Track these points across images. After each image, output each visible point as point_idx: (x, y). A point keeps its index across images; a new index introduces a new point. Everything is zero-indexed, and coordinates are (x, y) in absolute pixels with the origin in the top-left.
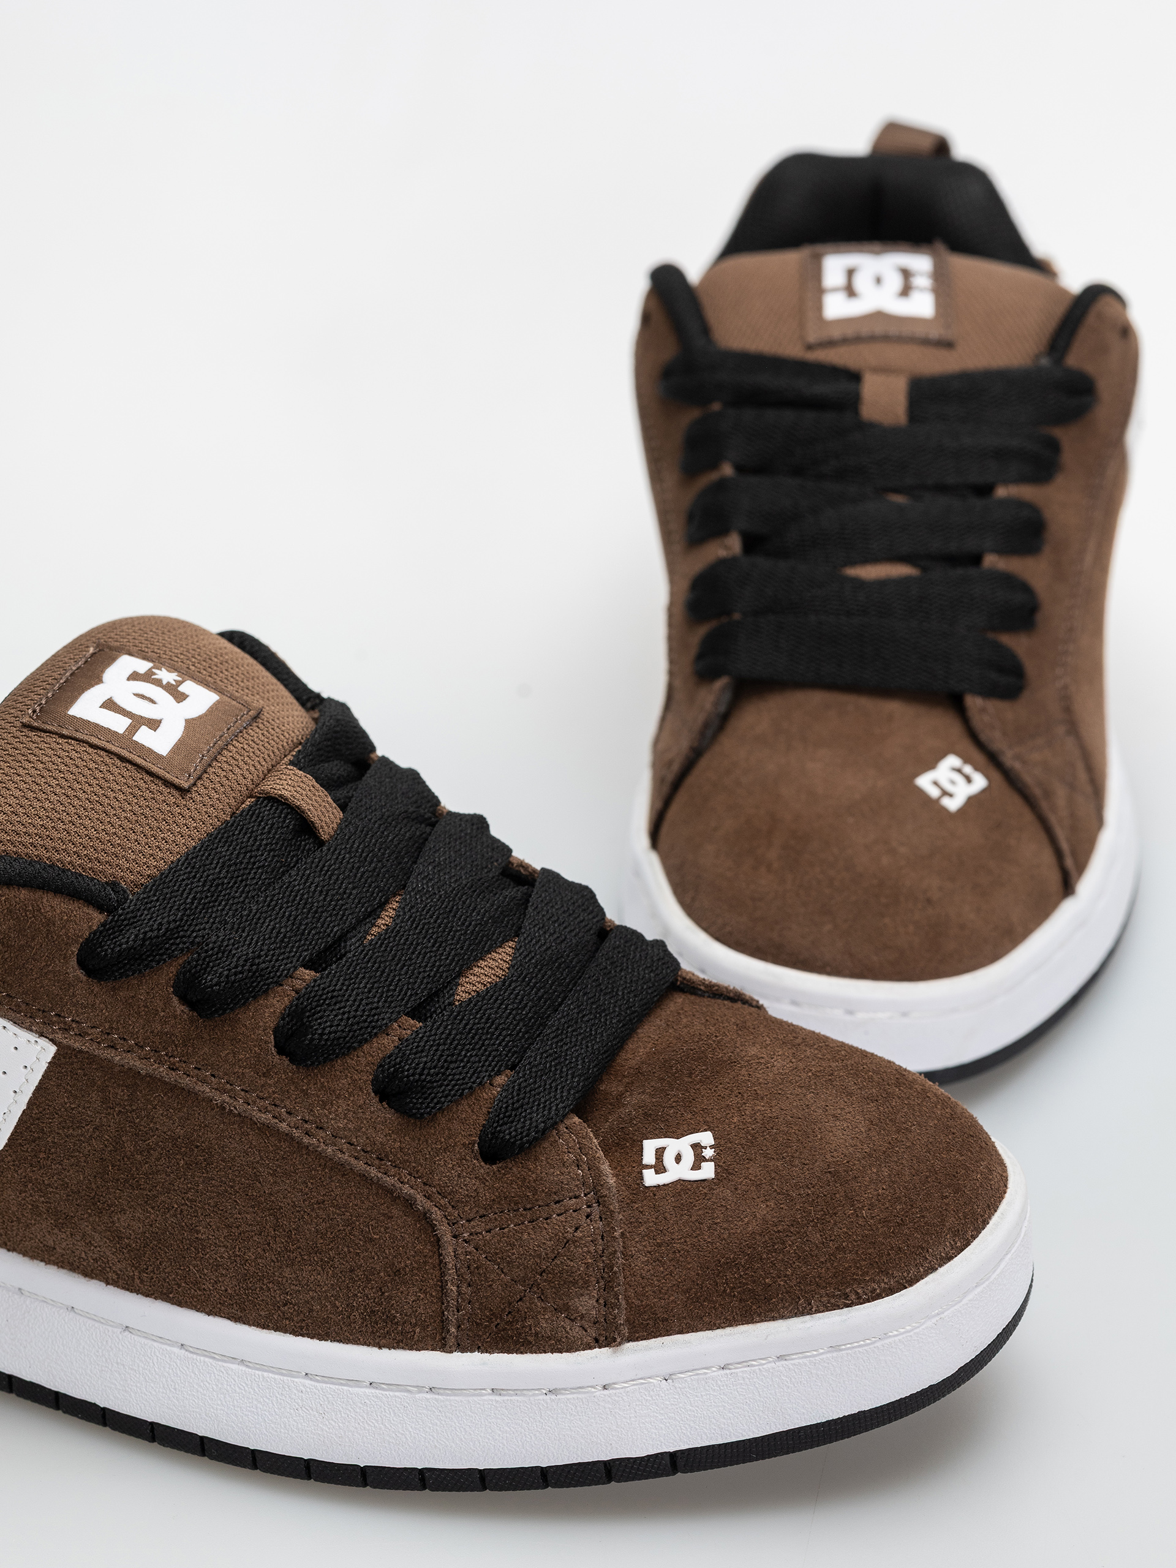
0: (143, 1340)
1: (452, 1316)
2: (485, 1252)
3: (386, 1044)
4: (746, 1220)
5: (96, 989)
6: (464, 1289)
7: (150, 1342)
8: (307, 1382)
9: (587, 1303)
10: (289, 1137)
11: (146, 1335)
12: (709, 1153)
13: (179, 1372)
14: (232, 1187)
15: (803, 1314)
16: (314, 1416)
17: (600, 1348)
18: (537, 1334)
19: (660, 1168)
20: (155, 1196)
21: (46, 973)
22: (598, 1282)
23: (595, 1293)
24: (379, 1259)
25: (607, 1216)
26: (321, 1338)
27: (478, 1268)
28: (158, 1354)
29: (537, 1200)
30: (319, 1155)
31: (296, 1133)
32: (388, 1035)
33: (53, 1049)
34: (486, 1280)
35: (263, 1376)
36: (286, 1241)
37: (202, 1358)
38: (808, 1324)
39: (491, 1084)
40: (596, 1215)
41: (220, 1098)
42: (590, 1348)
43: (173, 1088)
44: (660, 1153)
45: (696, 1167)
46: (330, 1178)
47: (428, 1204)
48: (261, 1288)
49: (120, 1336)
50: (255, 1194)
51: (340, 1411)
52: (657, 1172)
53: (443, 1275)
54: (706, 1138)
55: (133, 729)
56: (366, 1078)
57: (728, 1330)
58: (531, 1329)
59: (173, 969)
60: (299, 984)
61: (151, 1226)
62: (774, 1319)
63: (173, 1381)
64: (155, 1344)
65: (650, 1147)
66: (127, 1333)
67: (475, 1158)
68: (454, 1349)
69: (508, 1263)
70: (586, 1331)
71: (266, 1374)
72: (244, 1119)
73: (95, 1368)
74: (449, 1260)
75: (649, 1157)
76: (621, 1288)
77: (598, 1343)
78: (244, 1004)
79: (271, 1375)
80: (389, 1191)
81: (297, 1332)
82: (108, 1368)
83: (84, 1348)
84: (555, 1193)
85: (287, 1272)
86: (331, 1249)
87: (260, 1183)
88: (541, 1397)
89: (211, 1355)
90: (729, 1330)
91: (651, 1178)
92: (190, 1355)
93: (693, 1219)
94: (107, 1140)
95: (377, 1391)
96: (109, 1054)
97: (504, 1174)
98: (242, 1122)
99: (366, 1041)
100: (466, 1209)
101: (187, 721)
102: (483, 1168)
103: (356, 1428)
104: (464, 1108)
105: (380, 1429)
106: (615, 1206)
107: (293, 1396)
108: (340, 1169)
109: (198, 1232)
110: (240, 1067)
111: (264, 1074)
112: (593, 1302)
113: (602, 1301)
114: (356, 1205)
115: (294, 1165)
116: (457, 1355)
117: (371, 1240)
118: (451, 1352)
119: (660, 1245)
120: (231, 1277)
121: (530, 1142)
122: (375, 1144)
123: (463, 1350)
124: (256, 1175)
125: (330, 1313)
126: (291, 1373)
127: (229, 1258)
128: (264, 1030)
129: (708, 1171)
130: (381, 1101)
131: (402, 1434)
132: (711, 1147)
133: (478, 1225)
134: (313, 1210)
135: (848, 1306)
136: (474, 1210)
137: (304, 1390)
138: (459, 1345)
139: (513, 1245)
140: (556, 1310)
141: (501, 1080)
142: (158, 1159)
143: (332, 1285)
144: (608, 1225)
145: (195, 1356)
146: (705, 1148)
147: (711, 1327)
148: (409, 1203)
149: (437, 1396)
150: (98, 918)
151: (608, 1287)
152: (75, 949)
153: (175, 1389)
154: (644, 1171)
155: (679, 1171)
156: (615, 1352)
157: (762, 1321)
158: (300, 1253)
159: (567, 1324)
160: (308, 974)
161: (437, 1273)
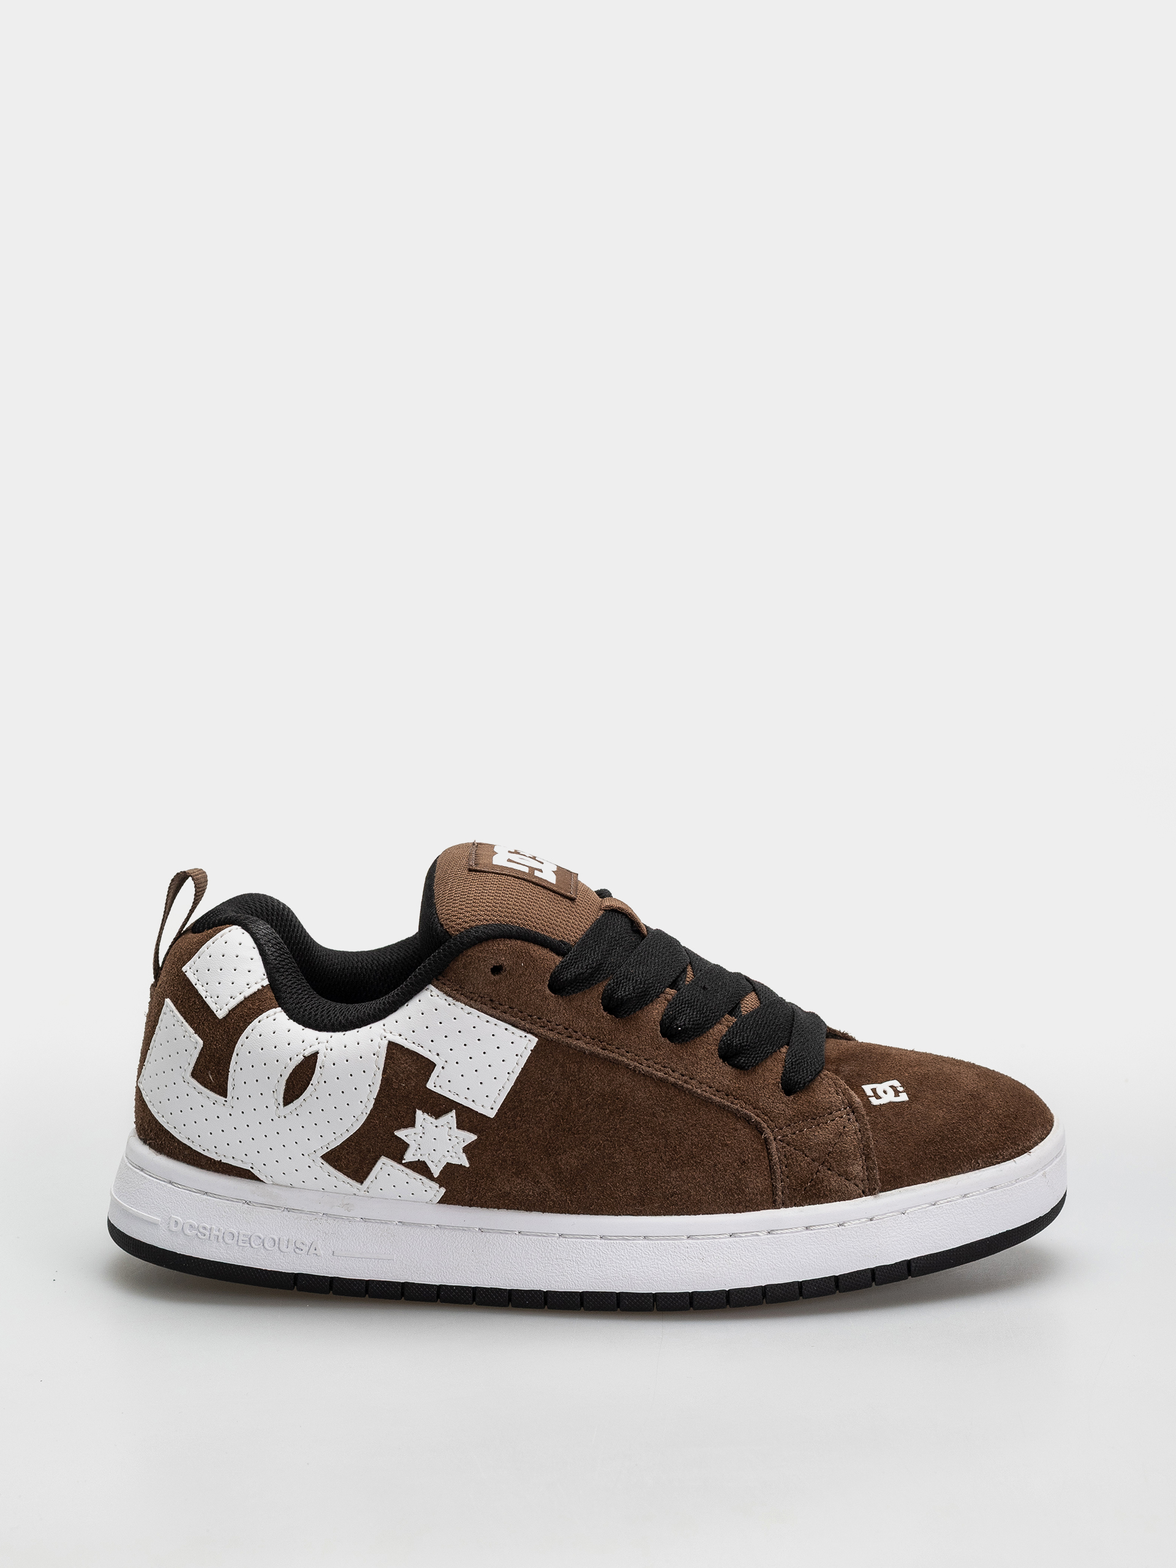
0: (574, 1240)
1: (779, 1185)
2: (793, 1146)
3: (721, 1030)
4: (934, 1119)
5: (560, 1001)
6: (784, 1169)
7: (579, 1240)
8: (690, 1241)
9: (857, 1169)
10: (674, 1085)
11: (574, 1236)
12: (901, 1089)
13: (601, 1254)
14: (638, 1123)
15: (974, 1170)
16: (697, 1261)
17: (866, 1196)
18: (830, 1190)
19: (878, 1097)
20: (588, 1138)
21: (533, 991)
22: (861, 1157)
23: (860, 1162)
24: (731, 1156)
25: (859, 1119)
26: (696, 1213)
27: (791, 1155)
28: (586, 1246)
29: (819, 1113)
30: (691, 1094)
31: (679, 1082)
32: (721, 1024)
33: (535, 1040)
34: (797, 1161)
35: (661, 1243)
36: (672, 1154)
37: (618, 1241)
39: (780, 1052)
40: (853, 1119)
41: (633, 1064)
42: (861, 1197)
43: (606, 1060)
44: (874, 1090)
45: (897, 1096)
46: (699, 1109)
47: (759, 1119)
48: (656, 1188)
49: (558, 1242)
50: (653, 1125)
51: (713, 1255)
52: (878, 1099)
53: (770, 1161)
54: (896, 1083)
55: (531, 871)
56: (714, 1049)
57: (934, 1182)
58: (827, 1188)
59: (601, 989)
60: (669, 997)
61: (583, 1160)
62: (959, 1173)
63: (598, 1260)
64: (583, 1240)
65: (868, 1087)
66: (561, 1238)
67: (781, 1092)
68: (781, 1206)
69: (809, 1149)
70: (858, 1186)
71: (662, 1242)
72: (647, 1076)
73: (540, 1266)
74: (774, 1152)
75: (869, 1092)
76: (875, 1160)
77: (865, 1193)
78: (640, 1009)
79: (666, 1241)
80: (735, 1113)
81: (678, 1214)
82: (550, 1263)
83: (531, 1255)
84: (829, 1108)
85: (674, 1174)
86: (702, 1154)
87: (656, 1118)
88: (836, 1228)
89: (623, 1238)
91: (874, 1102)
92: (609, 1241)
93: (906, 1119)
94: (562, 1101)
95: (737, 1239)
96: (569, 1040)
97: (798, 1100)
98: (646, 1079)
99: (711, 1027)
100: (780, 1121)
102: (785, 1098)
103: (724, 1264)
104: (770, 1064)
105: (740, 1262)
106: (863, 1113)
107: (682, 1252)
108: (707, 1102)
109: (614, 1158)
110: (643, 1045)
111: (657, 1049)
112: (860, 1168)
113: (865, 1167)
114: (715, 1125)
115: (678, 1104)
116: (783, 1210)
117: (726, 1145)
118: (779, 1208)
119: (891, 1134)
120: (635, 1185)
121: (809, 1082)
122: (724, 1086)
123: (786, 1207)
124: (654, 1113)
125: (702, 1196)
126: (679, 1238)
127: (634, 1172)
128: (654, 1023)
129: (903, 1098)
130: (724, 1062)
131: (754, 1263)
132: (901, 1087)
133: (787, 1131)
134: (689, 1130)
135: (999, 1163)
136: (784, 1122)
137: (689, 1246)
138: (783, 1204)
139: (809, 1140)
140: (839, 1175)
141: (784, 1050)
142: (592, 1111)
143: (703, 1177)
144: (862, 1123)
145: (612, 1241)
146: (898, 1087)
147: (925, 1181)
148: (747, 1120)
149: (774, 1236)
150: (558, 959)
151: (868, 1158)
152: (548, 976)
153: (600, 1265)
154: (870, 1099)
155: (889, 1098)
156: (875, 1197)
157: (952, 1175)
158: (682, 1160)
159: (847, 1183)
160: (671, 991)
161: (767, 1161)
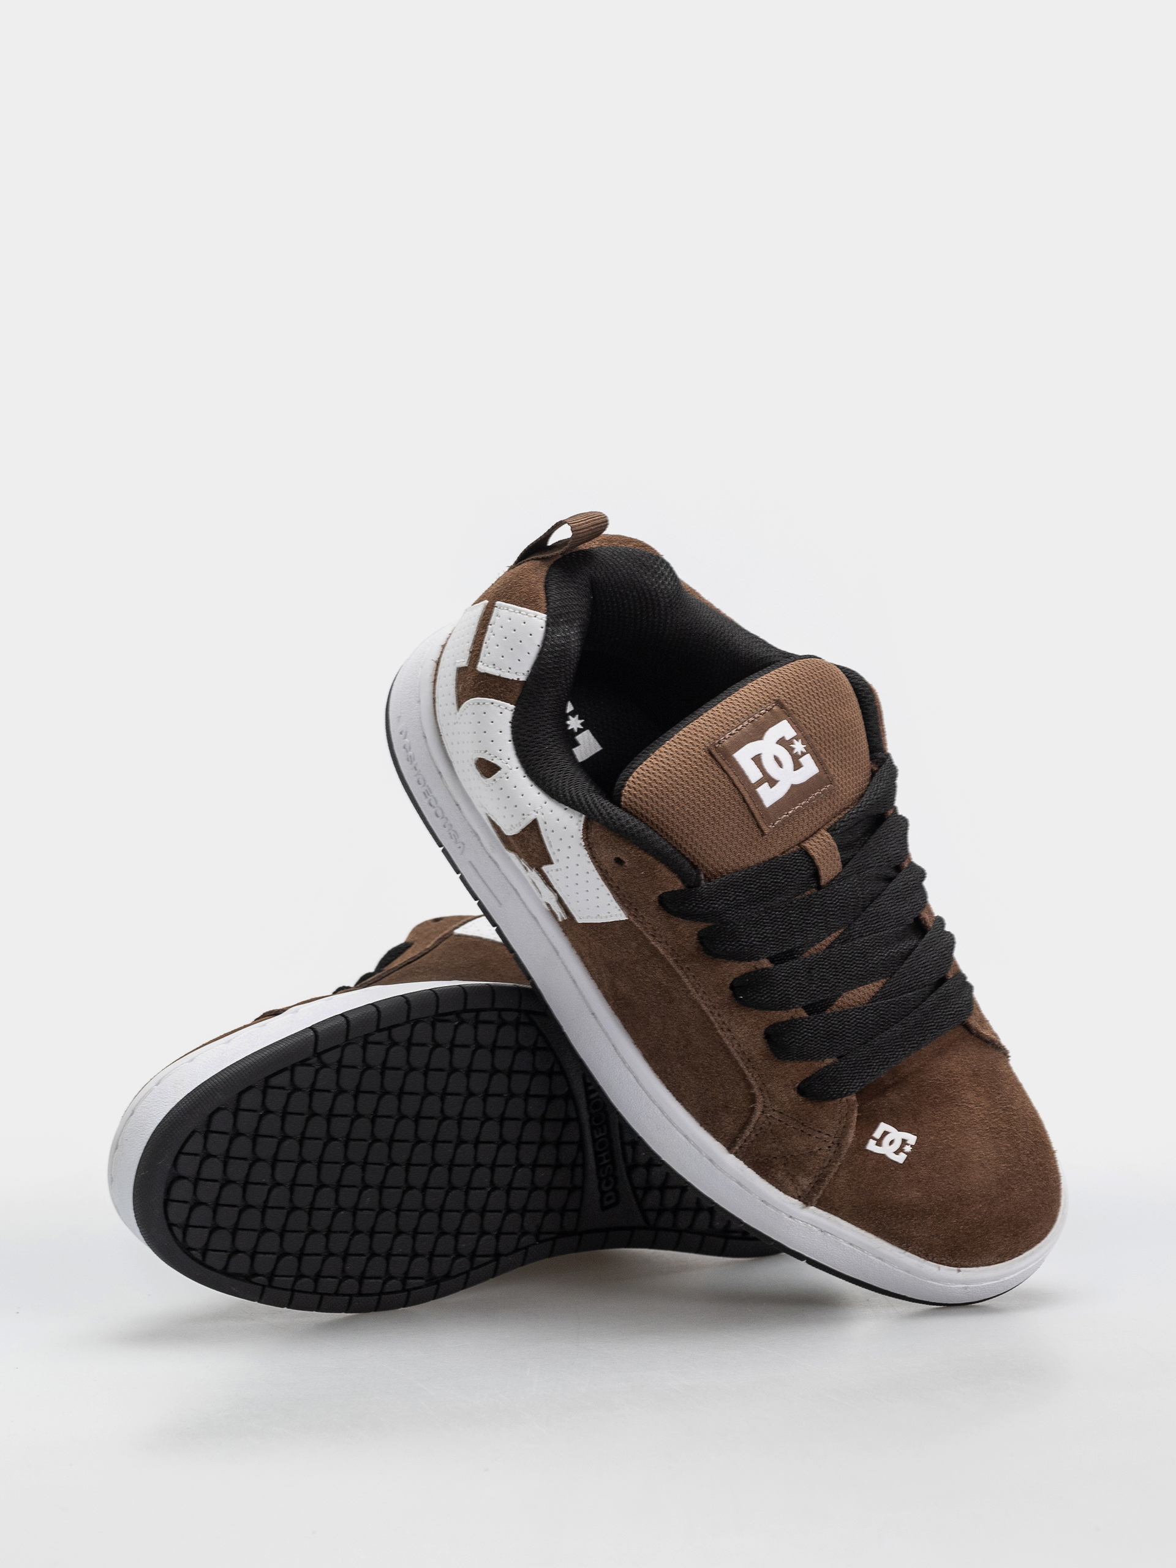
1: (740, 1141)
2: (772, 1128)
3: (784, 1016)
4: (902, 1195)
5: (660, 912)
6: (753, 1135)
9: (805, 1182)
10: (712, 1025)
12: (908, 1149)
15: (901, 1249)
17: (800, 1201)
19: (879, 1143)
22: (815, 1177)
23: (810, 1181)
25: (837, 1153)
27: (764, 1132)
29: (810, 1125)
30: (721, 1041)
31: (716, 1026)
32: (789, 1012)
33: (625, 919)
34: (765, 1140)
38: (902, 1255)
39: (823, 1060)
40: (833, 1149)
41: (690, 988)
42: (796, 1198)
44: (885, 1133)
45: (897, 1153)
47: (758, 1093)
50: (684, 1029)
52: (877, 1144)
53: (747, 1123)
54: (912, 1139)
55: (760, 783)
56: (764, 1026)
58: (773, 1172)
59: (702, 926)
60: (761, 965)
62: (887, 1242)
65: (883, 1127)
67: (794, 1089)
68: (733, 1153)
69: (780, 1141)
70: (798, 1191)
72: (696, 1004)
74: (754, 1120)
75: (877, 1134)
76: (823, 1187)
77: (800, 1199)
78: (727, 959)
80: (745, 1075)
84: (821, 1128)
87: (689, 1027)
88: (759, 1201)
89: (624, 1062)
90: (863, 1232)
91: (871, 1146)
95: (688, 1142)
96: (650, 938)
97: (803, 1104)
98: (694, 1004)
99: (775, 1009)
100: (775, 1106)
101: (792, 785)
102: (795, 1095)
104: (803, 1065)
106: (845, 1151)
108: (726, 1049)
110: (708, 982)
111: (717, 992)
112: (808, 1183)
113: (812, 1185)
114: (725, 1070)
115: (708, 1034)
116: (732, 1156)
117: (724, 1086)
118: (731, 1153)
119: (855, 1180)
120: (653, 1043)
121: (822, 1097)
122: (750, 1053)
123: (737, 1157)
124: (689, 1023)
125: (687, 1096)
126: (654, 1102)
128: (729, 975)
129: (901, 1158)
130: (765, 1039)
132: (912, 1146)
133: (777, 1116)
135: (926, 1260)
136: (779, 1108)
138: (736, 1153)
139: (786, 1136)
140: (788, 1173)
141: (829, 1061)
144: (836, 1157)
146: (908, 1145)
147: (856, 1225)
148: (749, 1086)
149: (712, 1165)
150: (679, 885)
151: (818, 1182)
152: (661, 892)
154: (871, 1140)
155: (887, 1150)
156: (804, 1208)
157: (880, 1239)
158: (689, 1064)
159: (790, 1183)
160: (765, 963)
161: (745, 1121)
